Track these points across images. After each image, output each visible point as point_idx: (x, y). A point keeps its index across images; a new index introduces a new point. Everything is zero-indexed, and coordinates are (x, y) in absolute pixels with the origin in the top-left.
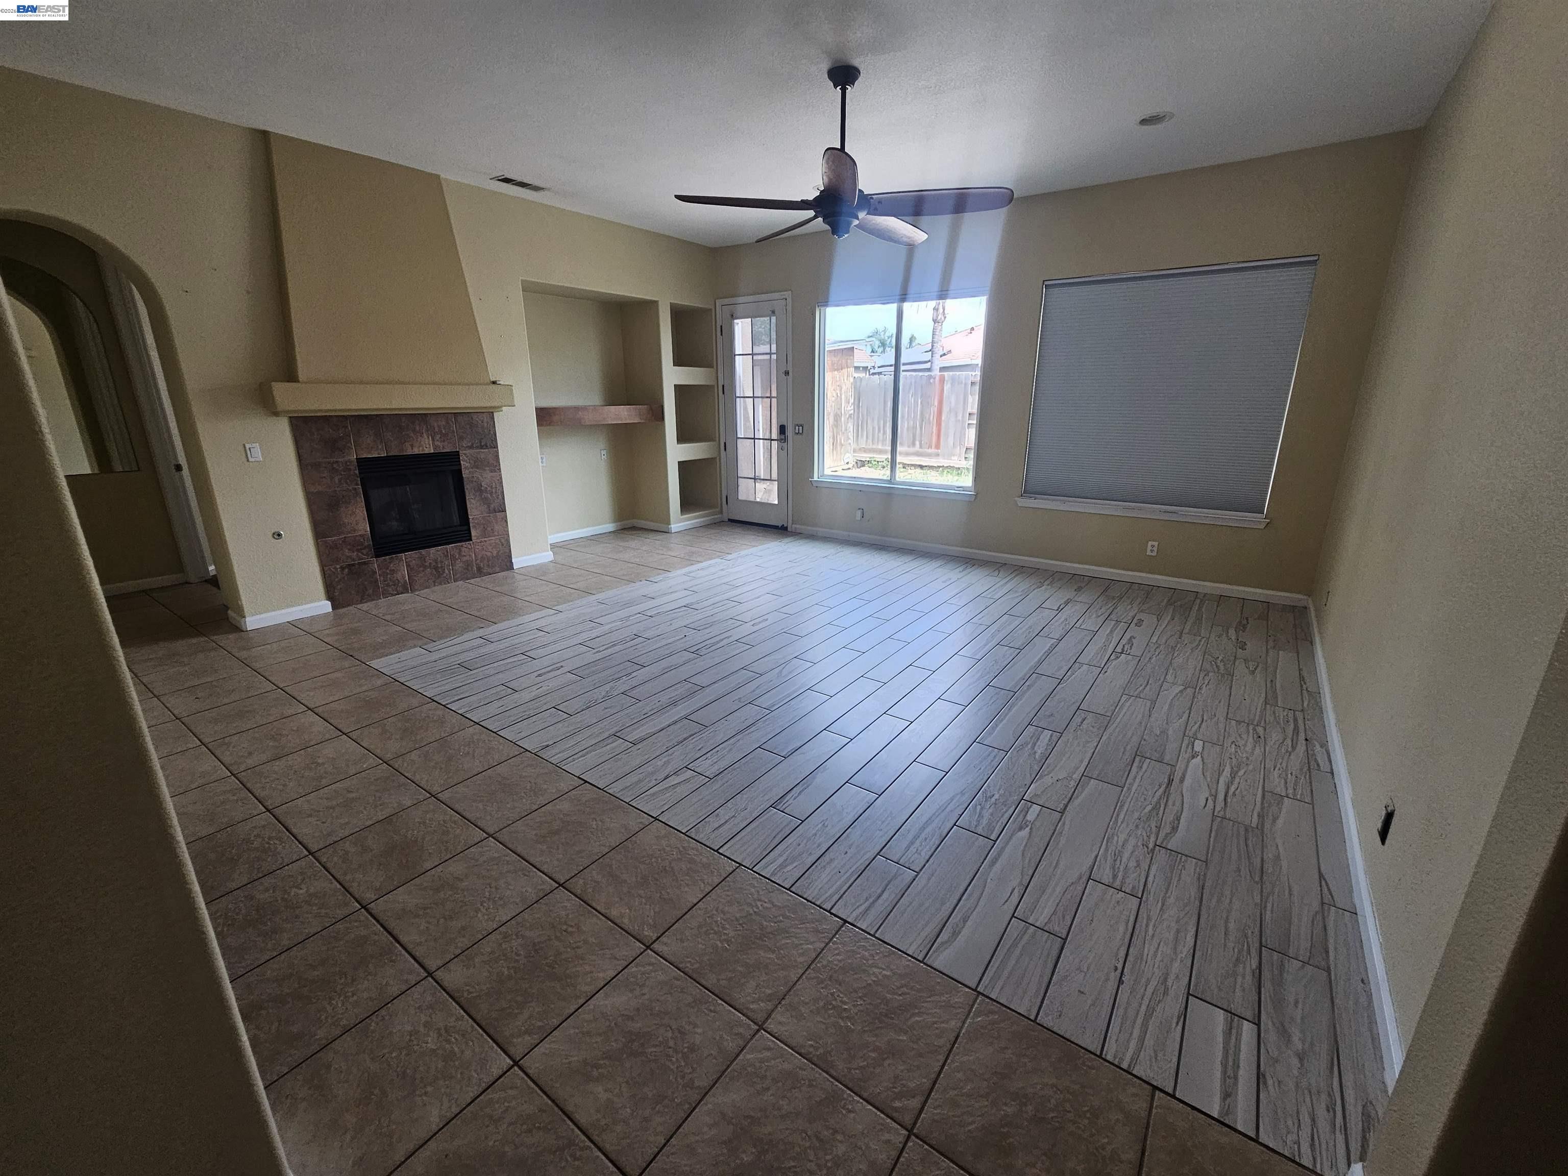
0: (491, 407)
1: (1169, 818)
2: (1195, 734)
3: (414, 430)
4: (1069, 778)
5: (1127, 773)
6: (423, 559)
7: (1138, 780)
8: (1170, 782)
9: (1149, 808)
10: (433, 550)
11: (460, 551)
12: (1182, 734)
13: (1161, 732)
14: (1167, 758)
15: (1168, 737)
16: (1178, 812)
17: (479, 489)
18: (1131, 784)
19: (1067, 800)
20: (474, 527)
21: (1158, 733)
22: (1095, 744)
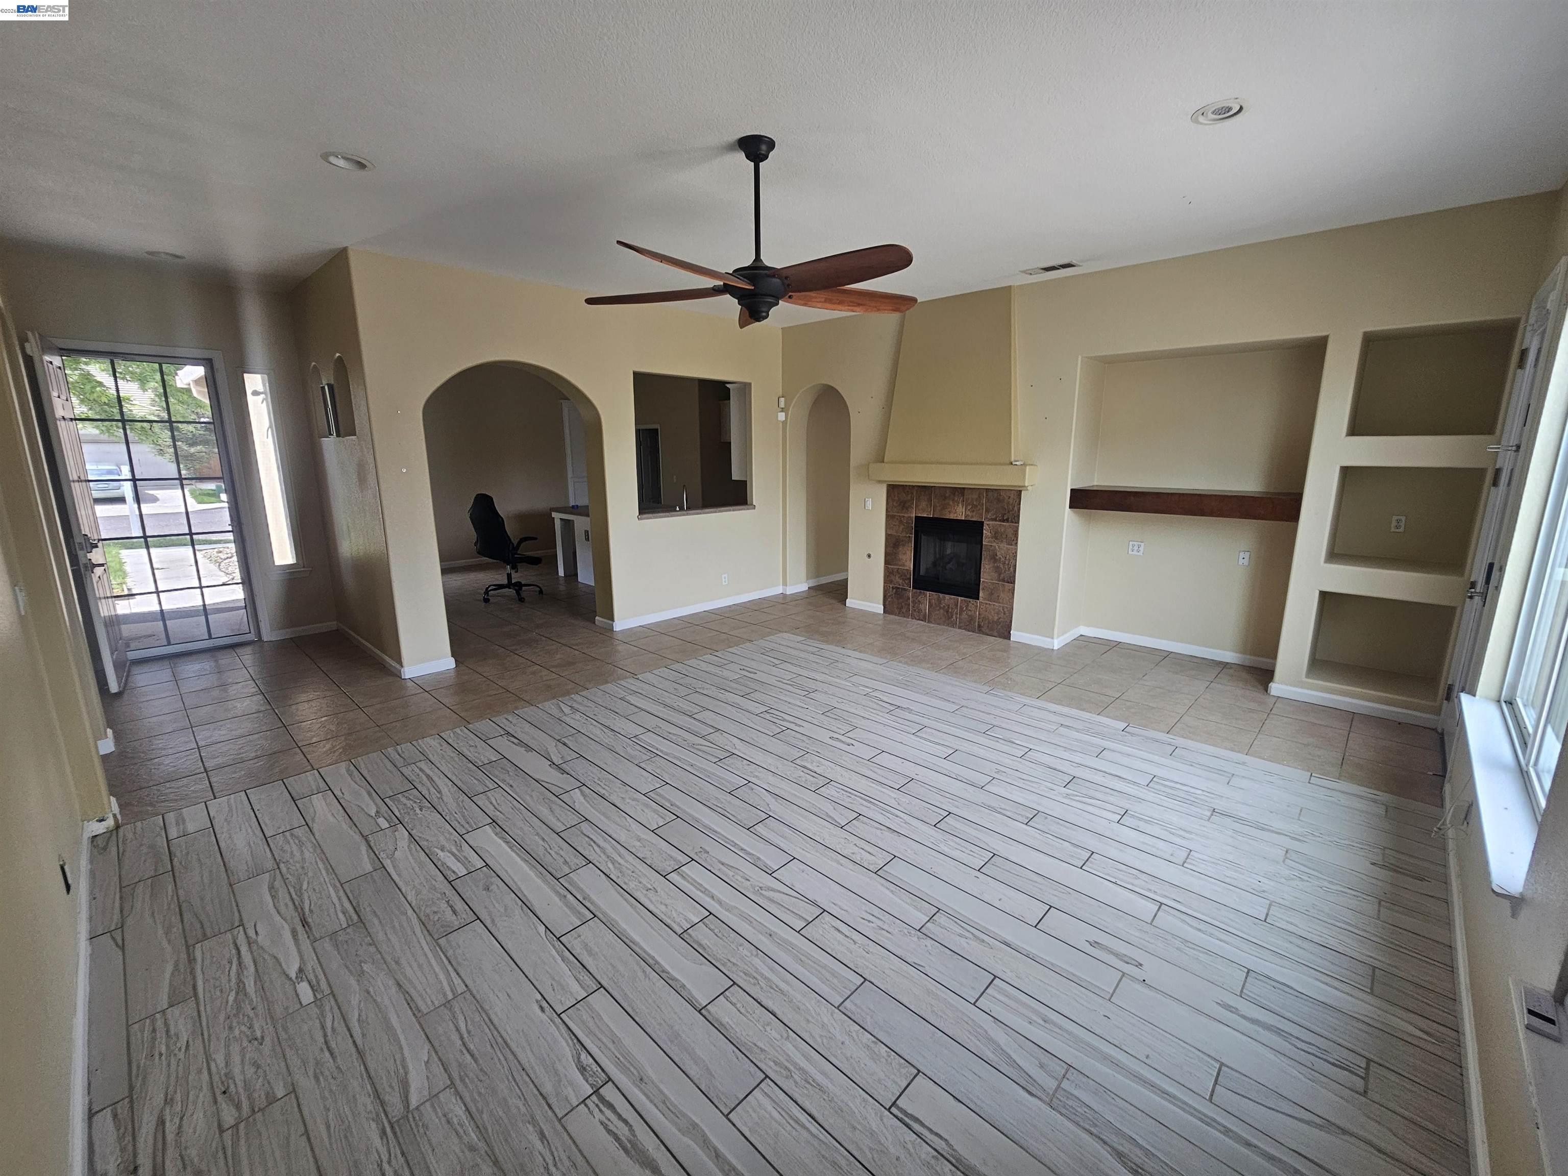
0: (1019, 487)
1: (282, 894)
2: (321, 1007)
3: (953, 500)
4: (391, 857)
5: (351, 898)
6: (939, 600)
7: (336, 900)
8: (304, 923)
9: (305, 886)
10: (947, 597)
11: (968, 605)
12: (336, 992)
13: (363, 972)
14: (327, 945)
15: (350, 971)
16: (278, 902)
17: (994, 558)
18: (337, 892)
19: (372, 844)
20: (983, 589)
21: (365, 967)
22: (409, 898)
